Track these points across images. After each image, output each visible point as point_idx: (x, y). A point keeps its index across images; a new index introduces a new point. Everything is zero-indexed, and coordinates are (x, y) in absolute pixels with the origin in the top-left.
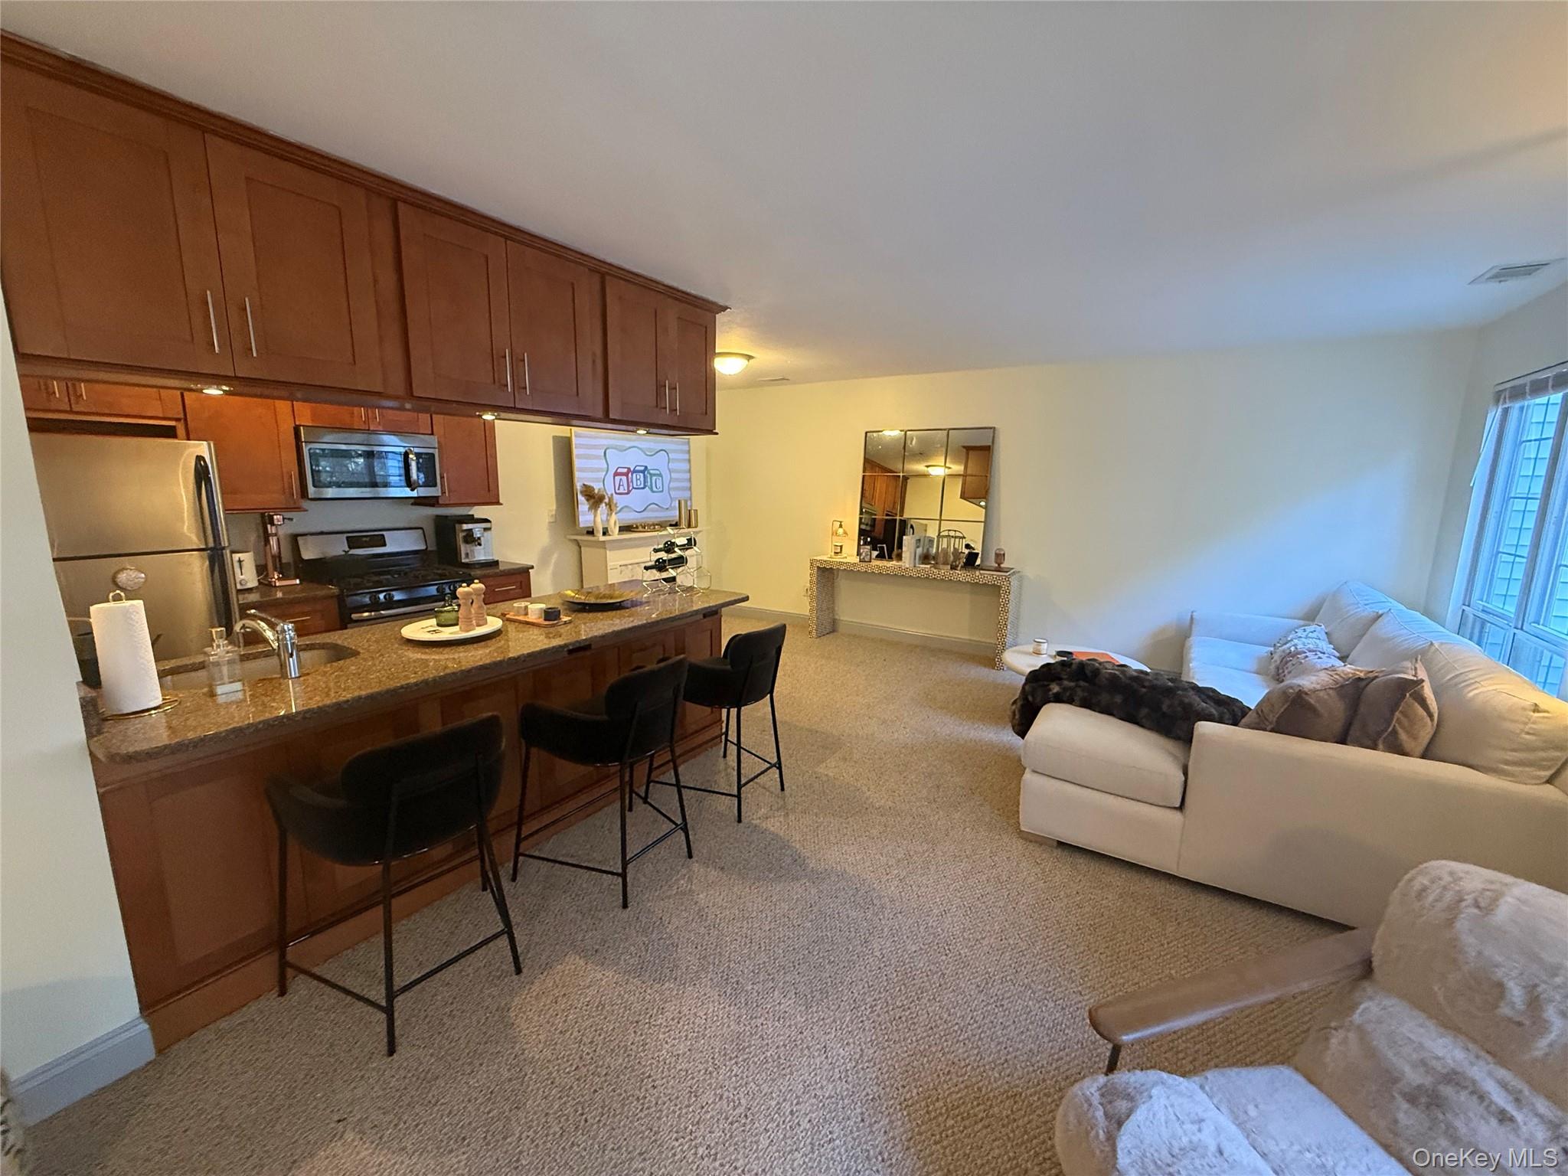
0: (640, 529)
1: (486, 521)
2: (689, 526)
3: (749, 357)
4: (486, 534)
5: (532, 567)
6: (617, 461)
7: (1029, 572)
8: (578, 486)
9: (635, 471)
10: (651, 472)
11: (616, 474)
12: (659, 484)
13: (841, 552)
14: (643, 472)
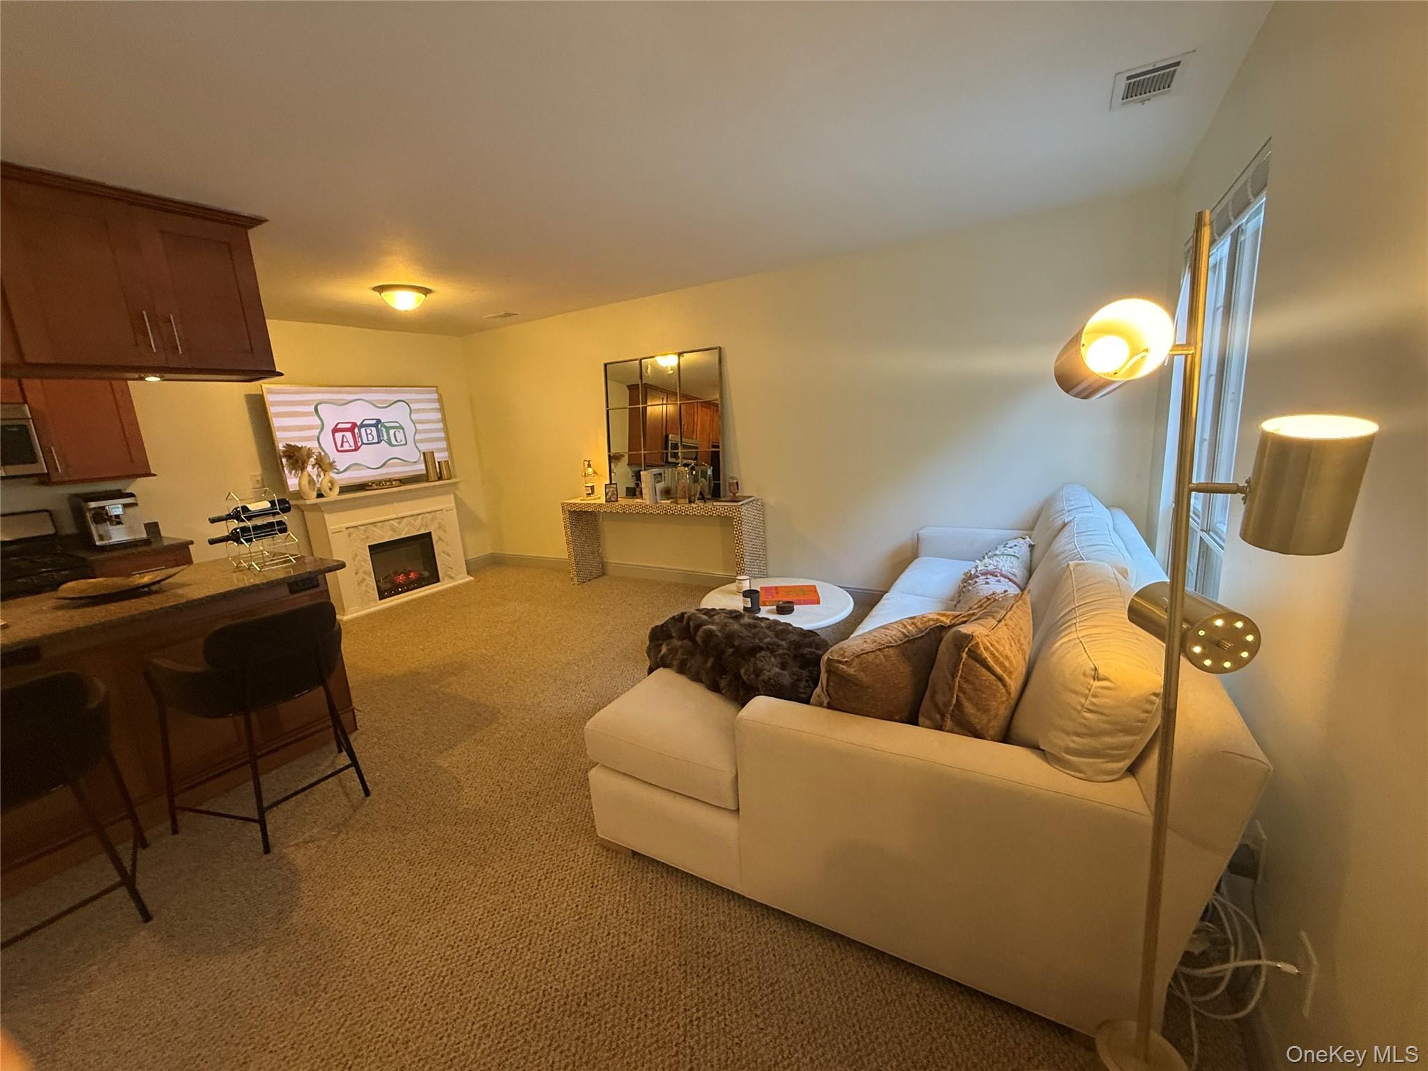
0: (374, 485)
1: (132, 495)
2: (440, 478)
3: (426, 291)
4: (130, 511)
5: (192, 543)
6: (332, 416)
7: (771, 500)
8: (281, 447)
9: (362, 426)
10: (387, 424)
11: (335, 430)
12: (400, 436)
13: (593, 492)
14: (376, 426)
